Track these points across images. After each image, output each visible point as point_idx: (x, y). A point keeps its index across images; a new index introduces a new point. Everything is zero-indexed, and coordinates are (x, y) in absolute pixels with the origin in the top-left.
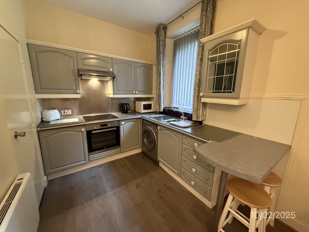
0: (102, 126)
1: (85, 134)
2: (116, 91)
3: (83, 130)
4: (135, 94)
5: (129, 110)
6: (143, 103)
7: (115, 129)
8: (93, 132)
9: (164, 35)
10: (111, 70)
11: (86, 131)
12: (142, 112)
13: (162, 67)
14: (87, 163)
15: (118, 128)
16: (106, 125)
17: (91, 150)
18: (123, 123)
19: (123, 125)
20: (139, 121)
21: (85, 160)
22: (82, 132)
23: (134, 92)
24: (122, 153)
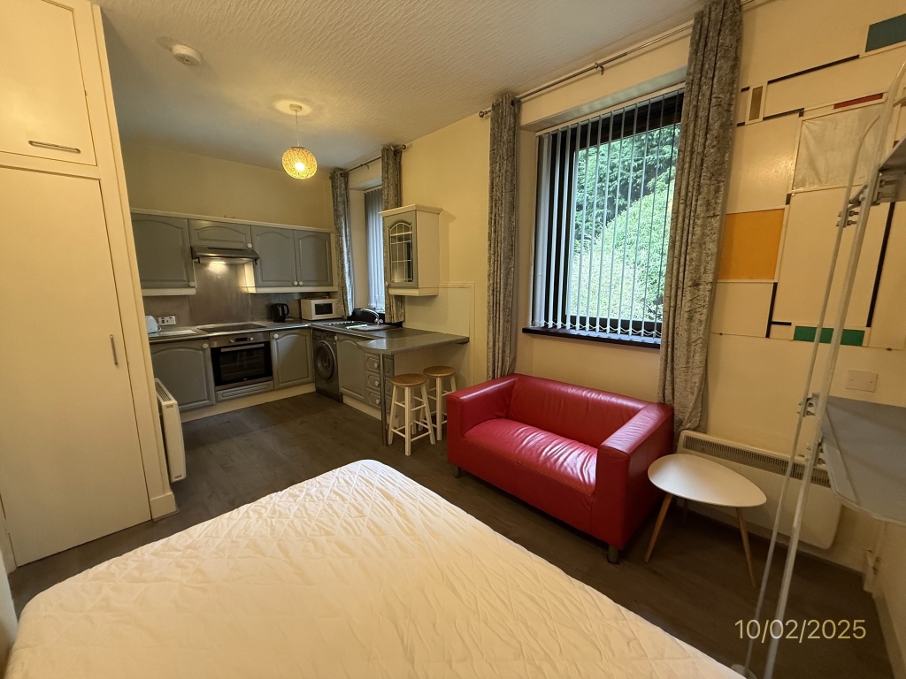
0: (237, 340)
1: (209, 353)
2: (260, 282)
3: (206, 346)
4: (298, 285)
5: (289, 315)
6: (314, 302)
7: (263, 345)
8: (223, 350)
9: (343, 186)
10: (250, 246)
11: (209, 350)
12: (314, 319)
13: (344, 238)
14: (212, 405)
15: (268, 345)
16: (245, 339)
17: (220, 381)
18: (276, 336)
19: (276, 339)
20: (305, 332)
21: (209, 399)
22: (203, 350)
23: (296, 283)
24: (277, 390)
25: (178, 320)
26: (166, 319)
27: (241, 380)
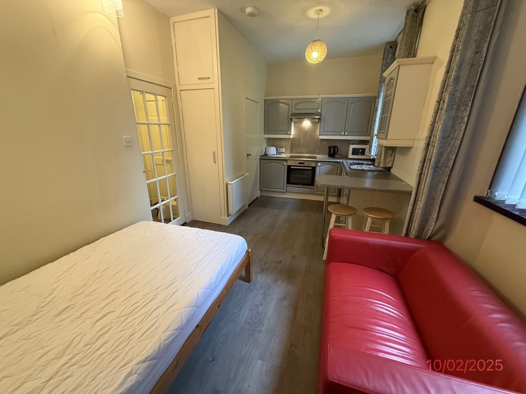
0: (300, 163)
1: (286, 167)
2: (322, 133)
3: (285, 164)
4: (344, 135)
5: (339, 154)
6: (352, 147)
7: (311, 168)
8: (292, 167)
10: (319, 110)
12: (349, 157)
14: (284, 192)
15: (314, 169)
16: (303, 163)
17: (289, 182)
18: (319, 164)
19: (320, 166)
20: (337, 165)
21: (283, 189)
22: (284, 165)
23: (343, 133)
24: (316, 194)
25: (286, 150)
26: (281, 149)
27: (298, 184)
